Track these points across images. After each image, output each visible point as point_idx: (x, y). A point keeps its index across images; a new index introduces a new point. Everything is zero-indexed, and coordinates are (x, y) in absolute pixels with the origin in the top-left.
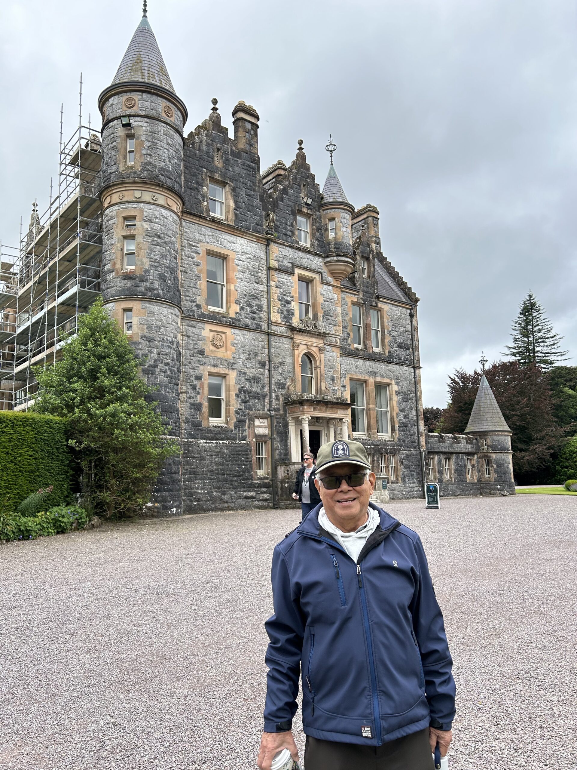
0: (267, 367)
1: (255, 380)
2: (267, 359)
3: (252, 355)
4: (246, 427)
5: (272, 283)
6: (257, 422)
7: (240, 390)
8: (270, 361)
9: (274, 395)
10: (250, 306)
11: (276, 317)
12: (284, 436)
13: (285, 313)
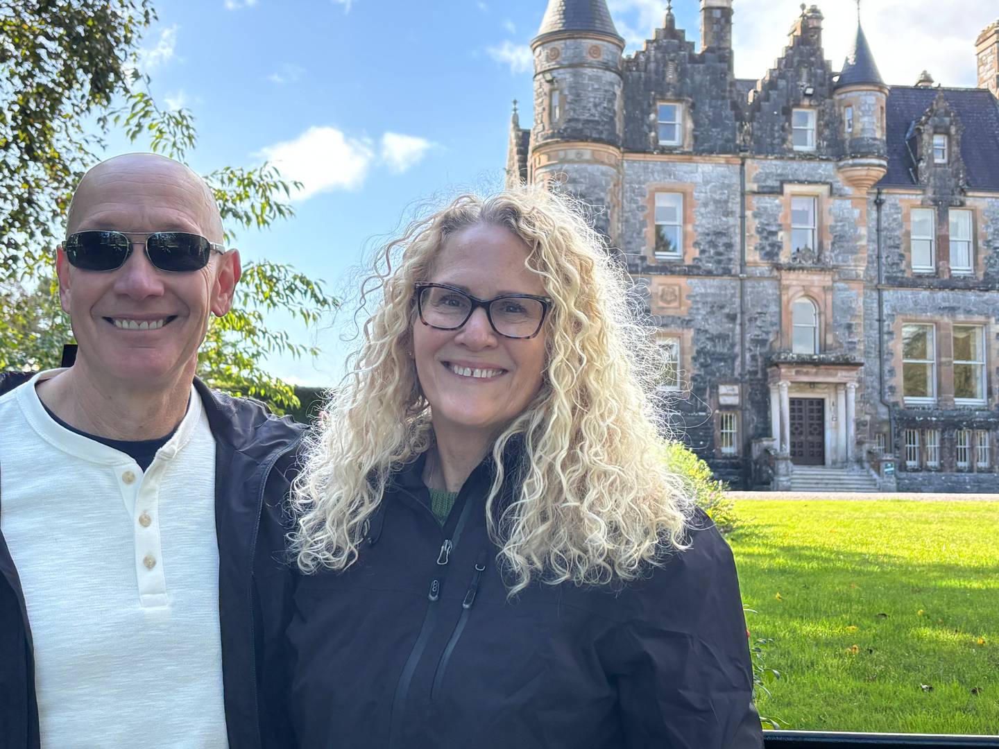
0: (738, 321)
1: (722, 337)
2: (739, 310)
3: (716, 307)
4: (707, 396)
5: (748, 213)
6: (723, 389)
7: (698, 352)
8: (742, 313)
9: (748, 356)
10: (715, 246)
11: (752, 256)
12: (763, 406)
13: (768, 249)
